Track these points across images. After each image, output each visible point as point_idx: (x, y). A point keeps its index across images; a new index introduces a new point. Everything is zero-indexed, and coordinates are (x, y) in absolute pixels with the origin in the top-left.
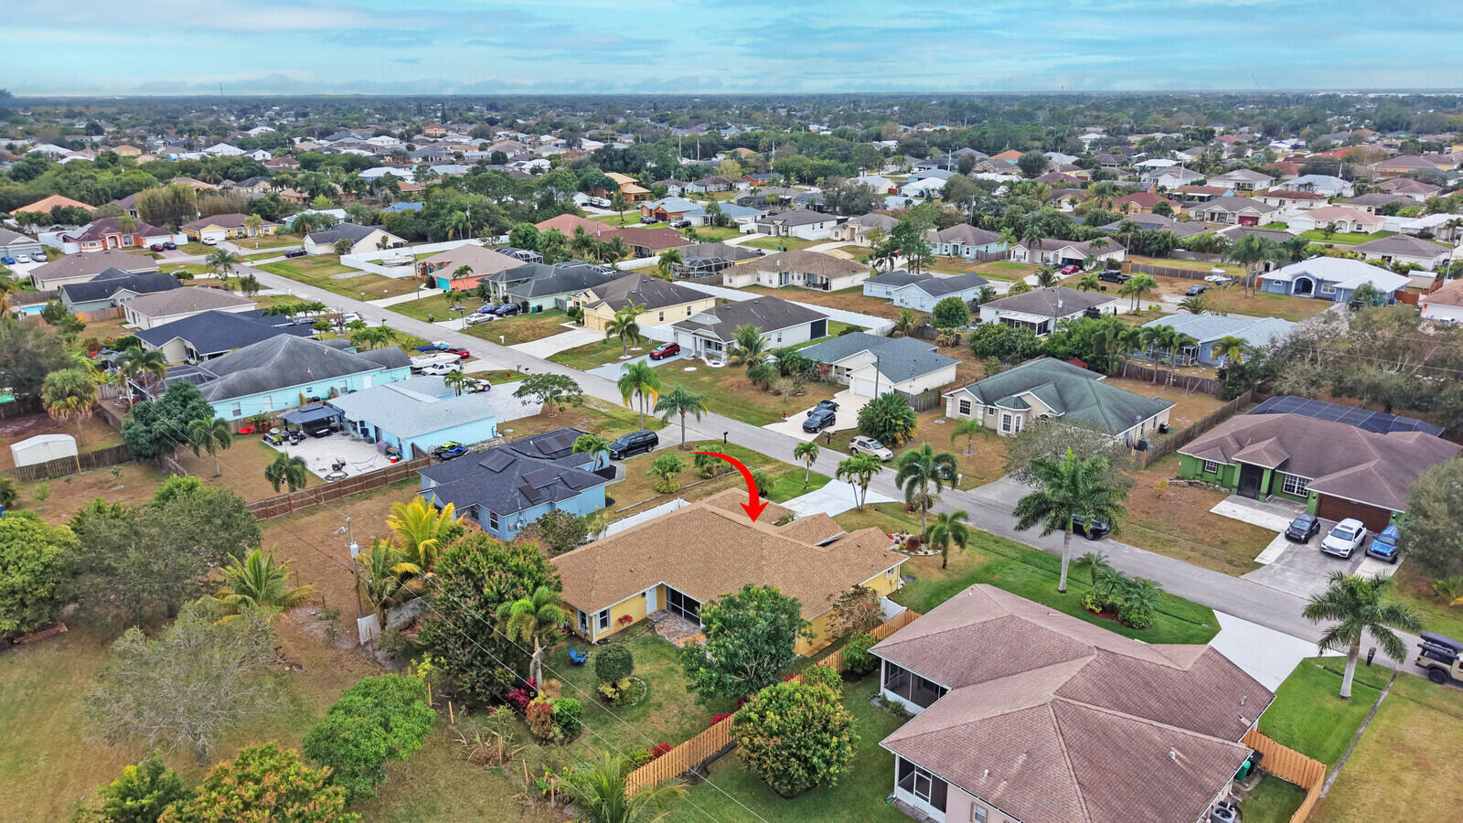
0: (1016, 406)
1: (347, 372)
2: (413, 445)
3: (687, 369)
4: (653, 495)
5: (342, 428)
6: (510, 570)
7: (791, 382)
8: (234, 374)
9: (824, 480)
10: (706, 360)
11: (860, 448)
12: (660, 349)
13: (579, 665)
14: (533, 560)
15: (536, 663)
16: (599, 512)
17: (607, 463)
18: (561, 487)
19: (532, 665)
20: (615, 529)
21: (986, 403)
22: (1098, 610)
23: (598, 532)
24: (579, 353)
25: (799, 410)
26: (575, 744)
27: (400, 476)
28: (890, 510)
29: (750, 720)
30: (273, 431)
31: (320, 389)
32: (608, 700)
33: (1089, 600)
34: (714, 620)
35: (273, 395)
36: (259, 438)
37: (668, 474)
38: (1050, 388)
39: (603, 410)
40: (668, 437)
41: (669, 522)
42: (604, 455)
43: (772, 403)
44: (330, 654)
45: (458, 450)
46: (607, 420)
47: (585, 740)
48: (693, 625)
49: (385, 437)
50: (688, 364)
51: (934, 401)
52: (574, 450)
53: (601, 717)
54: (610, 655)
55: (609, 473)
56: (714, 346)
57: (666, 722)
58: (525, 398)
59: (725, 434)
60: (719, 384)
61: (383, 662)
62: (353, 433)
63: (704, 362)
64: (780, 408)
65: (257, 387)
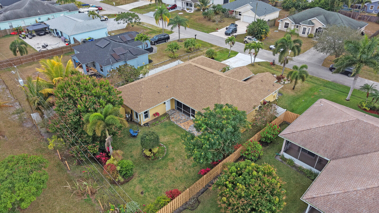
0: (309, 24)
1: (54, 12)
2: (74, 38)
3: (180, 13)
4: (168, 59)
5: (50, 33)
6: (92, 95)
7: (219, 16)
8: (9, 12)
9: (236, 53)
10: (187, 10)
11: (248, 41)
12: (170, 6)
13: (134, 137)
14: (106, 89)
15: (108, 143)
16: (146, 65)
17: (150, 46)
18: (129, 55)
19: (106, 144)
20: (152, 73)
21: (296, 24)
22: (368, 109)
23: (145, 74)
24: (141, 8)
25: (222, 27)
26: (130, 183)
27: (68, 50)
28: (264, 65)
29: (226, 186)
30: (23, 33)
31: (43, 18)
32: (147, 157)
33: (364, 105)
34: (203, 125)
35: (24, 20)
36: (18, 36)
37: (174, 50)
38: (322, 17)
39: (149, 27)
40: (173, 37)
41: (176, 70)
42: (148, 42)
43: (212, 25)
44: (20, 129)
45: (91, 40)
46: (150, 31)
47: (135, 181)
48: (187, 117)
49: (64, 35)
50: (180, 12)
51: (274, 23)
52: (135, 40)
53: (144, 166)
54: (147, 138)
55: (151, 50)
56: (189, 5)
57: (176, 169)
58: (119, 21)
59: (195, 35)
60: (191, 18)
61: (43, 134)
62: (53, 34)
63: (186, 11)
64: (216, 27)
65: (18, 17)
